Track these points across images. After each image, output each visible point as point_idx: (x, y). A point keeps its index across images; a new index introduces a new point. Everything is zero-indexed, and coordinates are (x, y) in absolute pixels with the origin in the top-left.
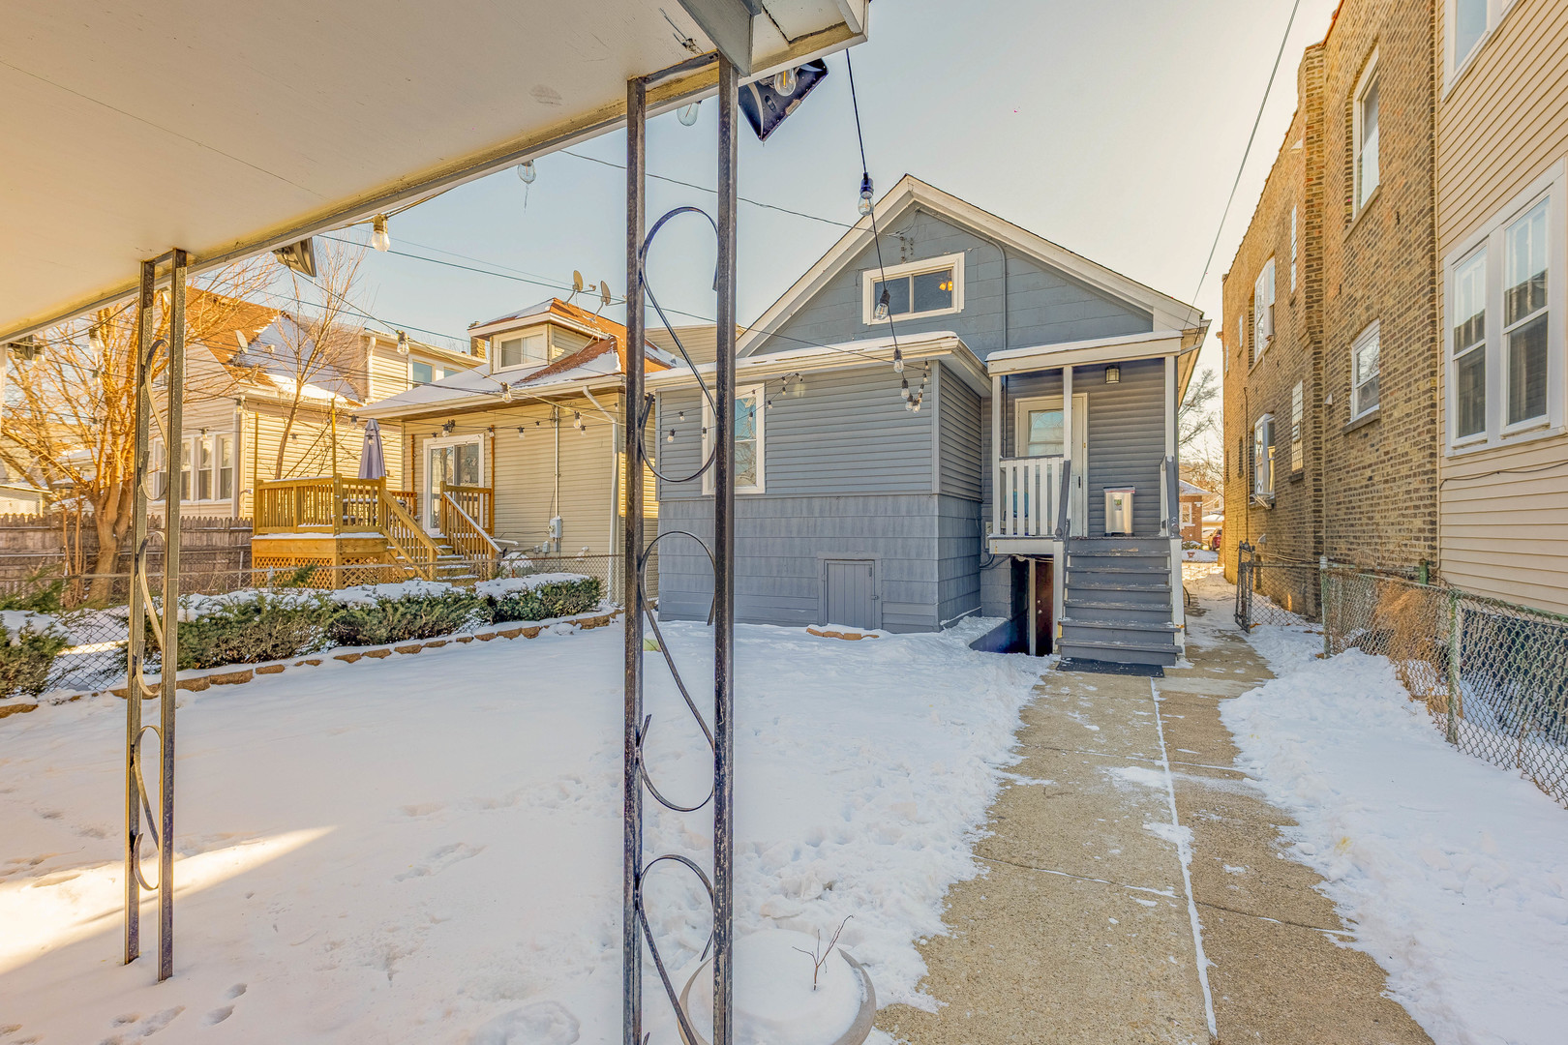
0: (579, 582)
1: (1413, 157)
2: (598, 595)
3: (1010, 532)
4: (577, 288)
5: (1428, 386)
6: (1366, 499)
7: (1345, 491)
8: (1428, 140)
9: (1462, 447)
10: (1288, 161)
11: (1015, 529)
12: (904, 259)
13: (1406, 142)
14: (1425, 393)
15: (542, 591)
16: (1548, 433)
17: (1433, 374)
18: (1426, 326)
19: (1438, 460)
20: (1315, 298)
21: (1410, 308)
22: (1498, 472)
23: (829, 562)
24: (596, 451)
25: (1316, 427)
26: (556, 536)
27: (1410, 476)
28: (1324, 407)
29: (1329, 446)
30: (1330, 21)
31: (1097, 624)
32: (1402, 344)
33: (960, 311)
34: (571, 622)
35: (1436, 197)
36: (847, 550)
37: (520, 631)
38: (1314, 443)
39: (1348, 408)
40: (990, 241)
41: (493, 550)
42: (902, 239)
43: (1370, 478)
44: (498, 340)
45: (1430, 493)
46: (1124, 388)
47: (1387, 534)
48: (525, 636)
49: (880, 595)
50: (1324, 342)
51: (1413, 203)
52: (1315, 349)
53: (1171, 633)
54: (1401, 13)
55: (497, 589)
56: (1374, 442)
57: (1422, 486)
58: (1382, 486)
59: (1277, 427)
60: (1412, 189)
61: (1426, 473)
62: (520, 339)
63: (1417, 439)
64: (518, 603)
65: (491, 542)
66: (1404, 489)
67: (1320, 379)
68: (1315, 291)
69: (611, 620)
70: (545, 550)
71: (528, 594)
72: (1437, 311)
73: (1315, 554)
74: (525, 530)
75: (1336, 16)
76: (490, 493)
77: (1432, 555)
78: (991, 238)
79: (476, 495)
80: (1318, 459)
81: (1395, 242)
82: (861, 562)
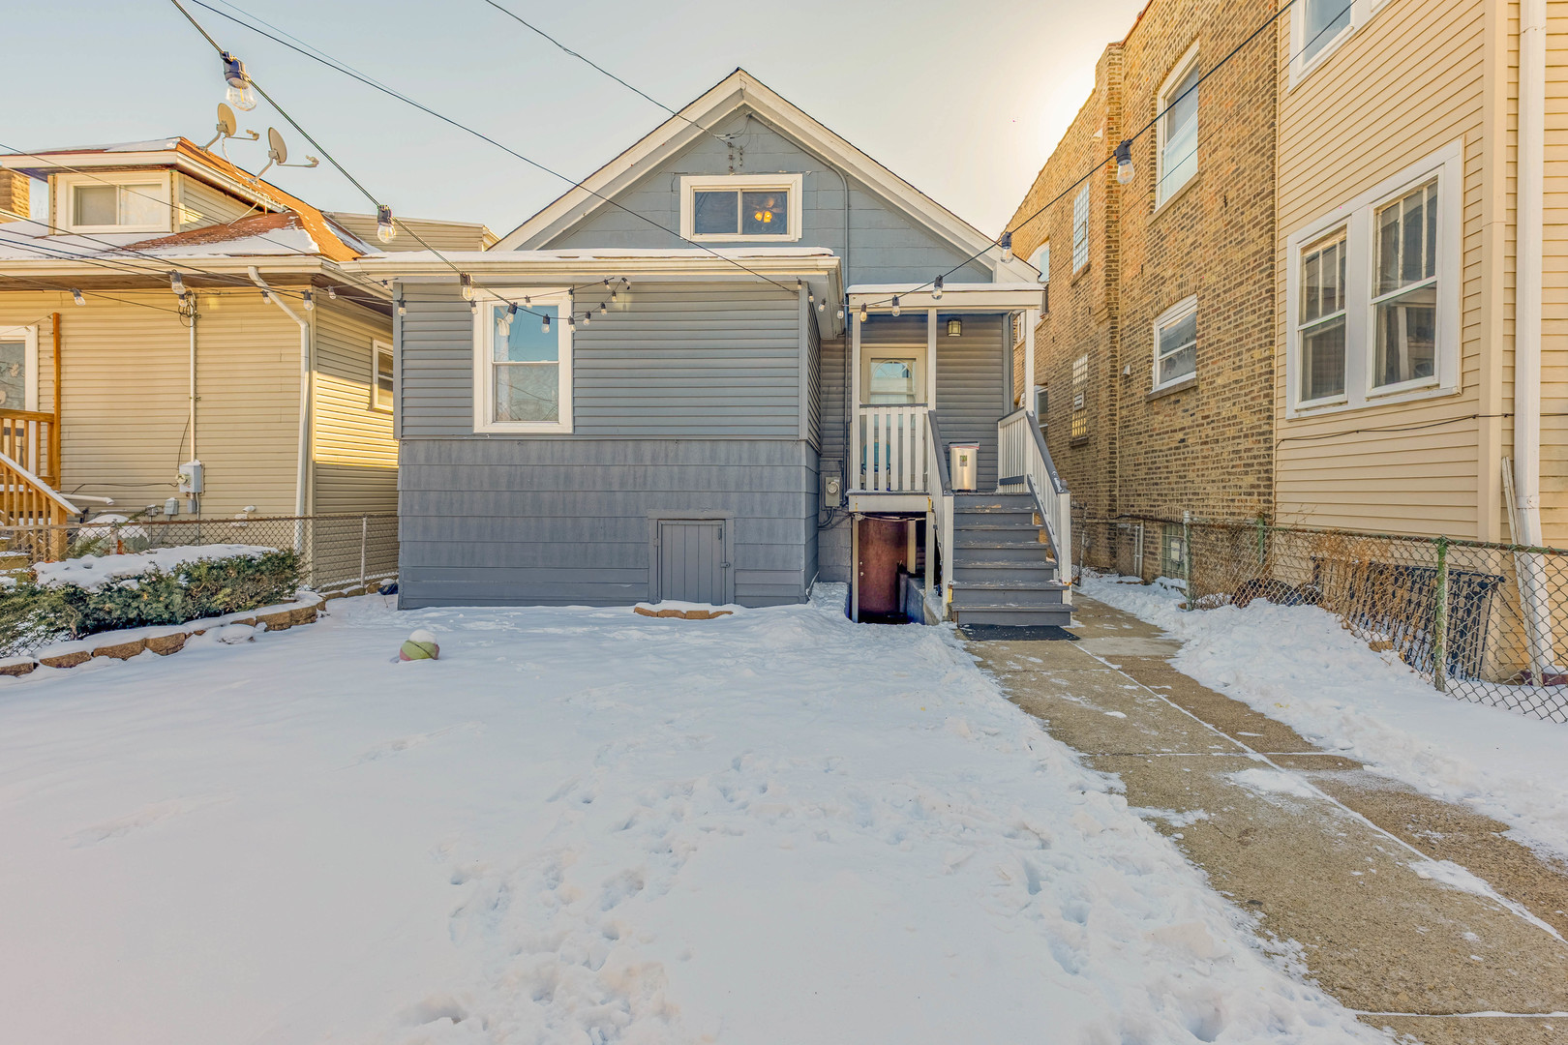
0: (259, 558)
1: (1248, 143)
2: (295, 577)
3: (870, 487)
4: (226, 128)
5: (1267, 353)
6: (1176, 460)
7: (1146, 453)
8: (1269, 128)
9: (1307, 409)
10: (1069, 154)
11: (876, 483)
12: (732, 170)
13: (1237, 131)
14: (1260, 361)
15: (188, 575)
16: (1435, 393)
17: (1272, 343)
18: (1264, 299)
19: (1274, 421)
20: (1113, 277)
21: (1241, 283)
22: (1357, 432)
23: (663, 522)
24: (270, 366)
25: (1112, 395)
26: (192, 490)
27: (1240, 437)
28: (1118, 377)
29: (1124, 412)
30: (1135, 20)
31: (987, 585)
32: (1229, 317)
33: (797, 240)
34: (247, 622)
35: (1276, 181)
36: (689, 507)
37: (145, 644)
38: (1110, 410)
39: (1151, 378)
40: (831, 167)
41: (62, 510)
42: (730, 145)
43: (1183, 441)
44: (66, 184)
45: (1265, 453)
46: (965, 343)
47: (1206, 491)
48: (154, 651)
49: (732, 563)
50: (1119, 319)
51: (1247, 187)
52: (1112, 323)
53: (1059, 591)
54: (1232, 12)
55: (91, 574)
56: (1187, 407)
57: (1256, 446)
58: (1199, 447)
59: (1051, 398)
60: (1245, 174)
61: (1263, 434)
62: (113, 187)
63: (1250, 403)
64: (136, 597)
65: (59, 498)
66: (1230, 449)
67: (1116, 351)
68: (1113, 270)
69: (319, 613)
70: (169, 510)
71: (160, 579)
72: (1276, 286)
73: (1110, 510)
74: (128, 480)
75: (1141, 17)
76: (53, 421)
77: (1269, 508)
78: (833, 164)
79: (20, 424)
80: (1114, 424)
81: (1220, 224)
82: (707, 523)
